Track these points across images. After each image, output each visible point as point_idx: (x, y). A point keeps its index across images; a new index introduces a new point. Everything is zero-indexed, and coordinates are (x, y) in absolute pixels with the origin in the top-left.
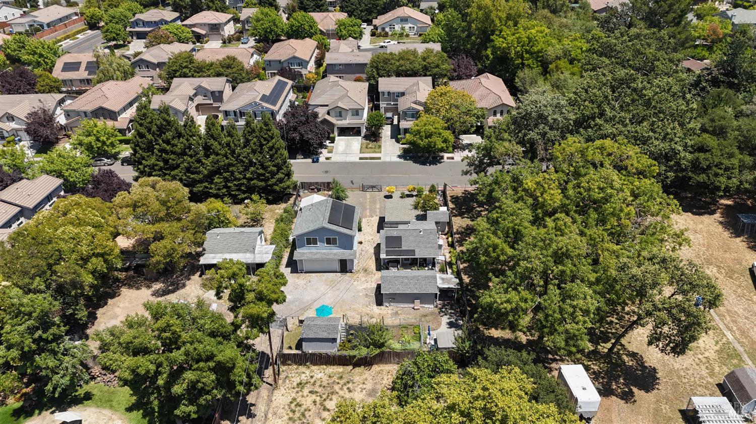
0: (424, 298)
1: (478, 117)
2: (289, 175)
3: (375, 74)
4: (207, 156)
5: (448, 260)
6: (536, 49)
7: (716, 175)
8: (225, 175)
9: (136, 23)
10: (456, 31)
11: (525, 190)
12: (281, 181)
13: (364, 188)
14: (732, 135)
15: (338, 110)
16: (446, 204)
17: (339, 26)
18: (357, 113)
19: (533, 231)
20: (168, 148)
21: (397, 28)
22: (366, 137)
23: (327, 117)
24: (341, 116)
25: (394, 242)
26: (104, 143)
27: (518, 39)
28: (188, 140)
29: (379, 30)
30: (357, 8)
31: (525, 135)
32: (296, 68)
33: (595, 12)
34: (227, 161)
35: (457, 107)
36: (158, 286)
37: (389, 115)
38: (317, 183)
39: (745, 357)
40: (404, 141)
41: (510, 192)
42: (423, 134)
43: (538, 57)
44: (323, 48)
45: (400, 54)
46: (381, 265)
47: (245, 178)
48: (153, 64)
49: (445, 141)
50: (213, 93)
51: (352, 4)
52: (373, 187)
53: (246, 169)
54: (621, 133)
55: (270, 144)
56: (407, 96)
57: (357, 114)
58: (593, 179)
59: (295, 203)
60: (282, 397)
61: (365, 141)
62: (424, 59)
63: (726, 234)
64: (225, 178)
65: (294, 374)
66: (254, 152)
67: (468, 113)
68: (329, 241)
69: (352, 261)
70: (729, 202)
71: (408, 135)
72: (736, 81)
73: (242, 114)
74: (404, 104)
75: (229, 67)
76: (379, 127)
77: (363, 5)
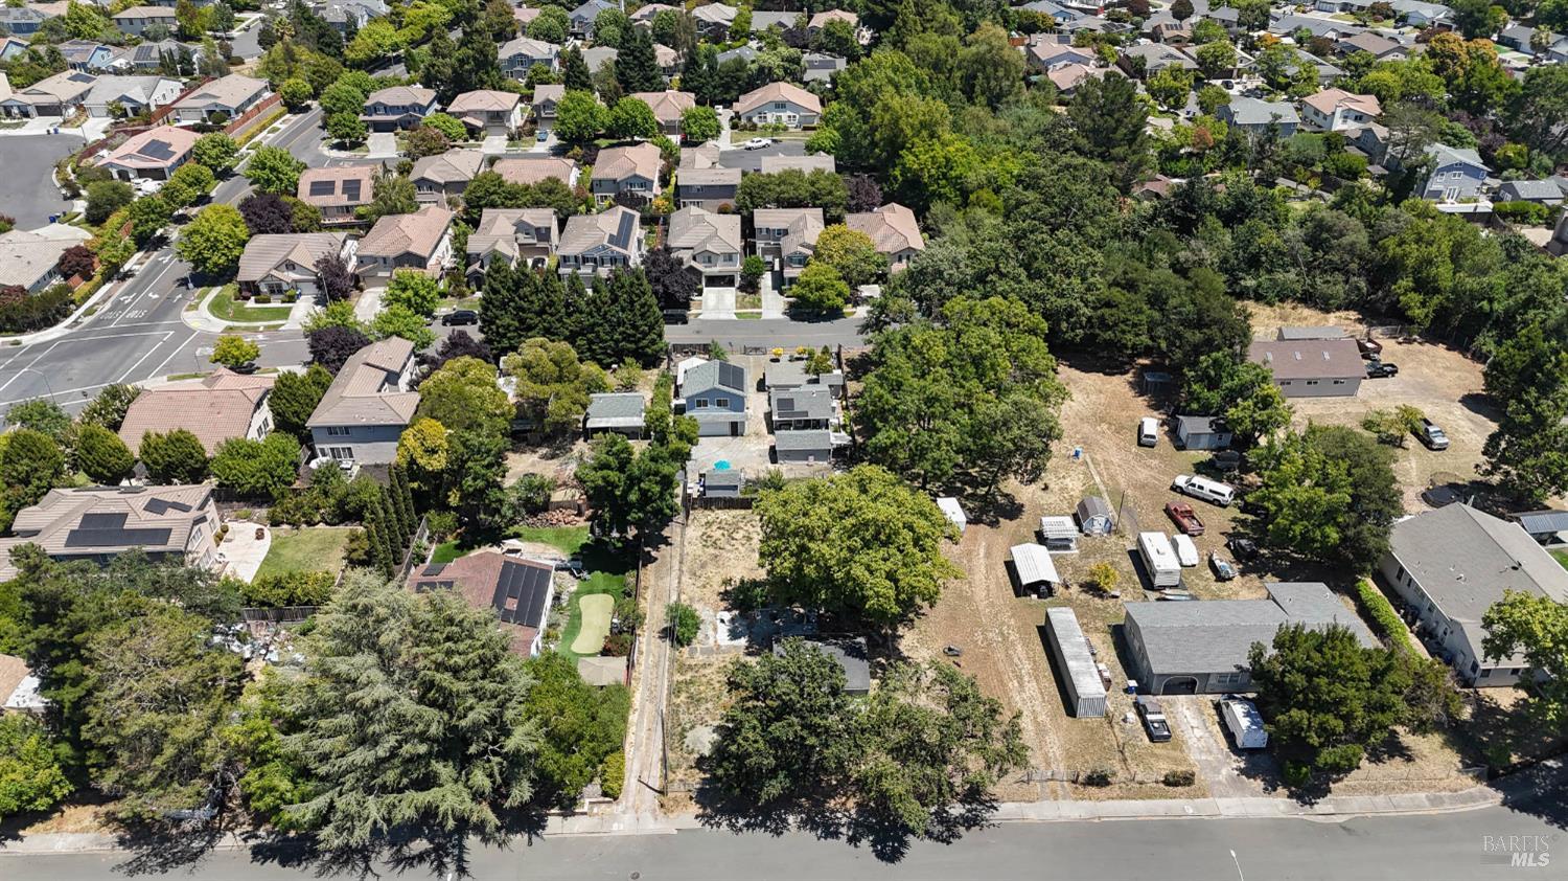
0: (819, 454)
1: (878, 266)
2: (660, 336)
3: (748, 203)
4: (569, 315)
5: (842, 423)
6: (953, 173)
7: (1123, 332)
8: (590, 336)
9: (375, 109)
10: (855, 136)
11: (913, 347)
12: (653, 342)
13: (746, 351)
14: (1144, 289)
15: (707, 254)
16: (840, 367)
17: (687, 119)
18: (729, 257)
19: (915, 382)
20: (525, 305)
21: (771, 118)
22: (741, 288)
23: (693, 263)
24: (710, 261)
25: (786, 404)
26: (424, 298)
27: (933, 157)
28: (548, 296)
29: (744, 121)
30: (708, 83)
31: (923, 291)
32: (639, 192)
33: (1063, 92)
34: (592, 320)
35: (854, 252)
36: (544, 451)
37: (769, 258)
38: (691, 345)
39: (1105, 495)
40: (790, 293)
41: (900, 349)
42: (813, 286)
43: (957, 184)
44: (671, 160)
45: (780, 176)
46: (772, 427)
47: (612, 339)
48: (440, 184)
49: (839, 294)
50: (538, 230)
51: (700, 76)
52: (756, 349)
53: (614, 329)
54: (1013, 290)
55: (643, 300)
56: (791, 236)
57: (731, 259)
58: (972, 336)
59: (668, 368)
60: (693, 532)
61: (740, 293)
62: (813, 184)
63: (1132, 393)
64: (588, 340)
65: (700, 516)
66: (623, 310)
67: (866, 259)
68: (719, 404)
69: (743, 423)
70: (1146, 362)
71: (794, 286)
72: (1194, 217)
73: (585, 260)
74: (790, 246)
75: (550, 192)
76: (759, 275)
77: (717, 78)
